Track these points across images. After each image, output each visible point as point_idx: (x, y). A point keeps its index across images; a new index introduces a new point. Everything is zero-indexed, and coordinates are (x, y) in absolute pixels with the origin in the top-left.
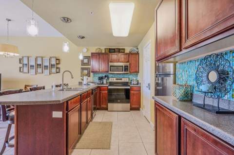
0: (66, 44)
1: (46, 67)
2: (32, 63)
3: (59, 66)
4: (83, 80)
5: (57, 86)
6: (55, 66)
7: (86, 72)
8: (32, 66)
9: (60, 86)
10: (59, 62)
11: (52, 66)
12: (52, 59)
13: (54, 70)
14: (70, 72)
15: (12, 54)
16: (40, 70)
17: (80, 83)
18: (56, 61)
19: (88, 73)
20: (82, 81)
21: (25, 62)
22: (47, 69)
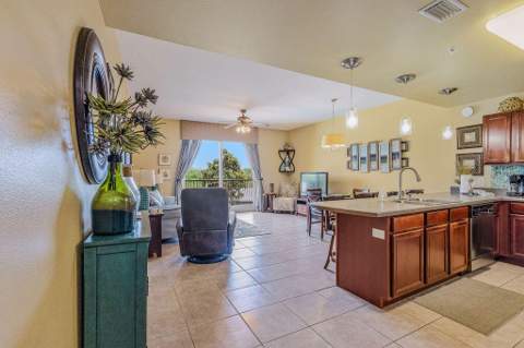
0: (405, 121)
1: (384, 159)
2: (364, 154)
3: (406, 155)
4: (459, 183)
5: (390, 194)
6: (399, 154)
7: (470, 164)
8: (363, 159)
9: (395, 194)
10: (407, 146)
11: (394, 156)
12: (393, 143)
13: (397, 163)
14: (414, 170)
15: (337, 146)
16: (374, 164)
17: (455, 191)
18: (401, 147)
19: (477, 167)
20: (457, 185)
21: (354, 153)
22: (385, 162)
